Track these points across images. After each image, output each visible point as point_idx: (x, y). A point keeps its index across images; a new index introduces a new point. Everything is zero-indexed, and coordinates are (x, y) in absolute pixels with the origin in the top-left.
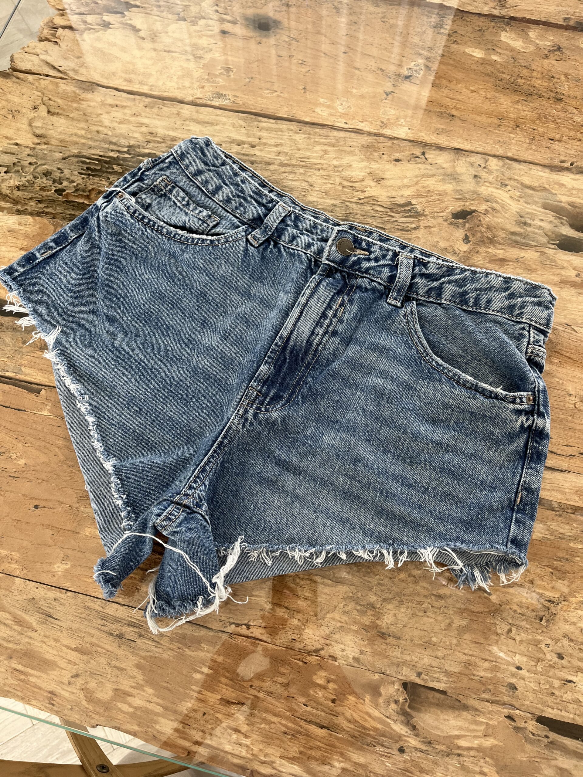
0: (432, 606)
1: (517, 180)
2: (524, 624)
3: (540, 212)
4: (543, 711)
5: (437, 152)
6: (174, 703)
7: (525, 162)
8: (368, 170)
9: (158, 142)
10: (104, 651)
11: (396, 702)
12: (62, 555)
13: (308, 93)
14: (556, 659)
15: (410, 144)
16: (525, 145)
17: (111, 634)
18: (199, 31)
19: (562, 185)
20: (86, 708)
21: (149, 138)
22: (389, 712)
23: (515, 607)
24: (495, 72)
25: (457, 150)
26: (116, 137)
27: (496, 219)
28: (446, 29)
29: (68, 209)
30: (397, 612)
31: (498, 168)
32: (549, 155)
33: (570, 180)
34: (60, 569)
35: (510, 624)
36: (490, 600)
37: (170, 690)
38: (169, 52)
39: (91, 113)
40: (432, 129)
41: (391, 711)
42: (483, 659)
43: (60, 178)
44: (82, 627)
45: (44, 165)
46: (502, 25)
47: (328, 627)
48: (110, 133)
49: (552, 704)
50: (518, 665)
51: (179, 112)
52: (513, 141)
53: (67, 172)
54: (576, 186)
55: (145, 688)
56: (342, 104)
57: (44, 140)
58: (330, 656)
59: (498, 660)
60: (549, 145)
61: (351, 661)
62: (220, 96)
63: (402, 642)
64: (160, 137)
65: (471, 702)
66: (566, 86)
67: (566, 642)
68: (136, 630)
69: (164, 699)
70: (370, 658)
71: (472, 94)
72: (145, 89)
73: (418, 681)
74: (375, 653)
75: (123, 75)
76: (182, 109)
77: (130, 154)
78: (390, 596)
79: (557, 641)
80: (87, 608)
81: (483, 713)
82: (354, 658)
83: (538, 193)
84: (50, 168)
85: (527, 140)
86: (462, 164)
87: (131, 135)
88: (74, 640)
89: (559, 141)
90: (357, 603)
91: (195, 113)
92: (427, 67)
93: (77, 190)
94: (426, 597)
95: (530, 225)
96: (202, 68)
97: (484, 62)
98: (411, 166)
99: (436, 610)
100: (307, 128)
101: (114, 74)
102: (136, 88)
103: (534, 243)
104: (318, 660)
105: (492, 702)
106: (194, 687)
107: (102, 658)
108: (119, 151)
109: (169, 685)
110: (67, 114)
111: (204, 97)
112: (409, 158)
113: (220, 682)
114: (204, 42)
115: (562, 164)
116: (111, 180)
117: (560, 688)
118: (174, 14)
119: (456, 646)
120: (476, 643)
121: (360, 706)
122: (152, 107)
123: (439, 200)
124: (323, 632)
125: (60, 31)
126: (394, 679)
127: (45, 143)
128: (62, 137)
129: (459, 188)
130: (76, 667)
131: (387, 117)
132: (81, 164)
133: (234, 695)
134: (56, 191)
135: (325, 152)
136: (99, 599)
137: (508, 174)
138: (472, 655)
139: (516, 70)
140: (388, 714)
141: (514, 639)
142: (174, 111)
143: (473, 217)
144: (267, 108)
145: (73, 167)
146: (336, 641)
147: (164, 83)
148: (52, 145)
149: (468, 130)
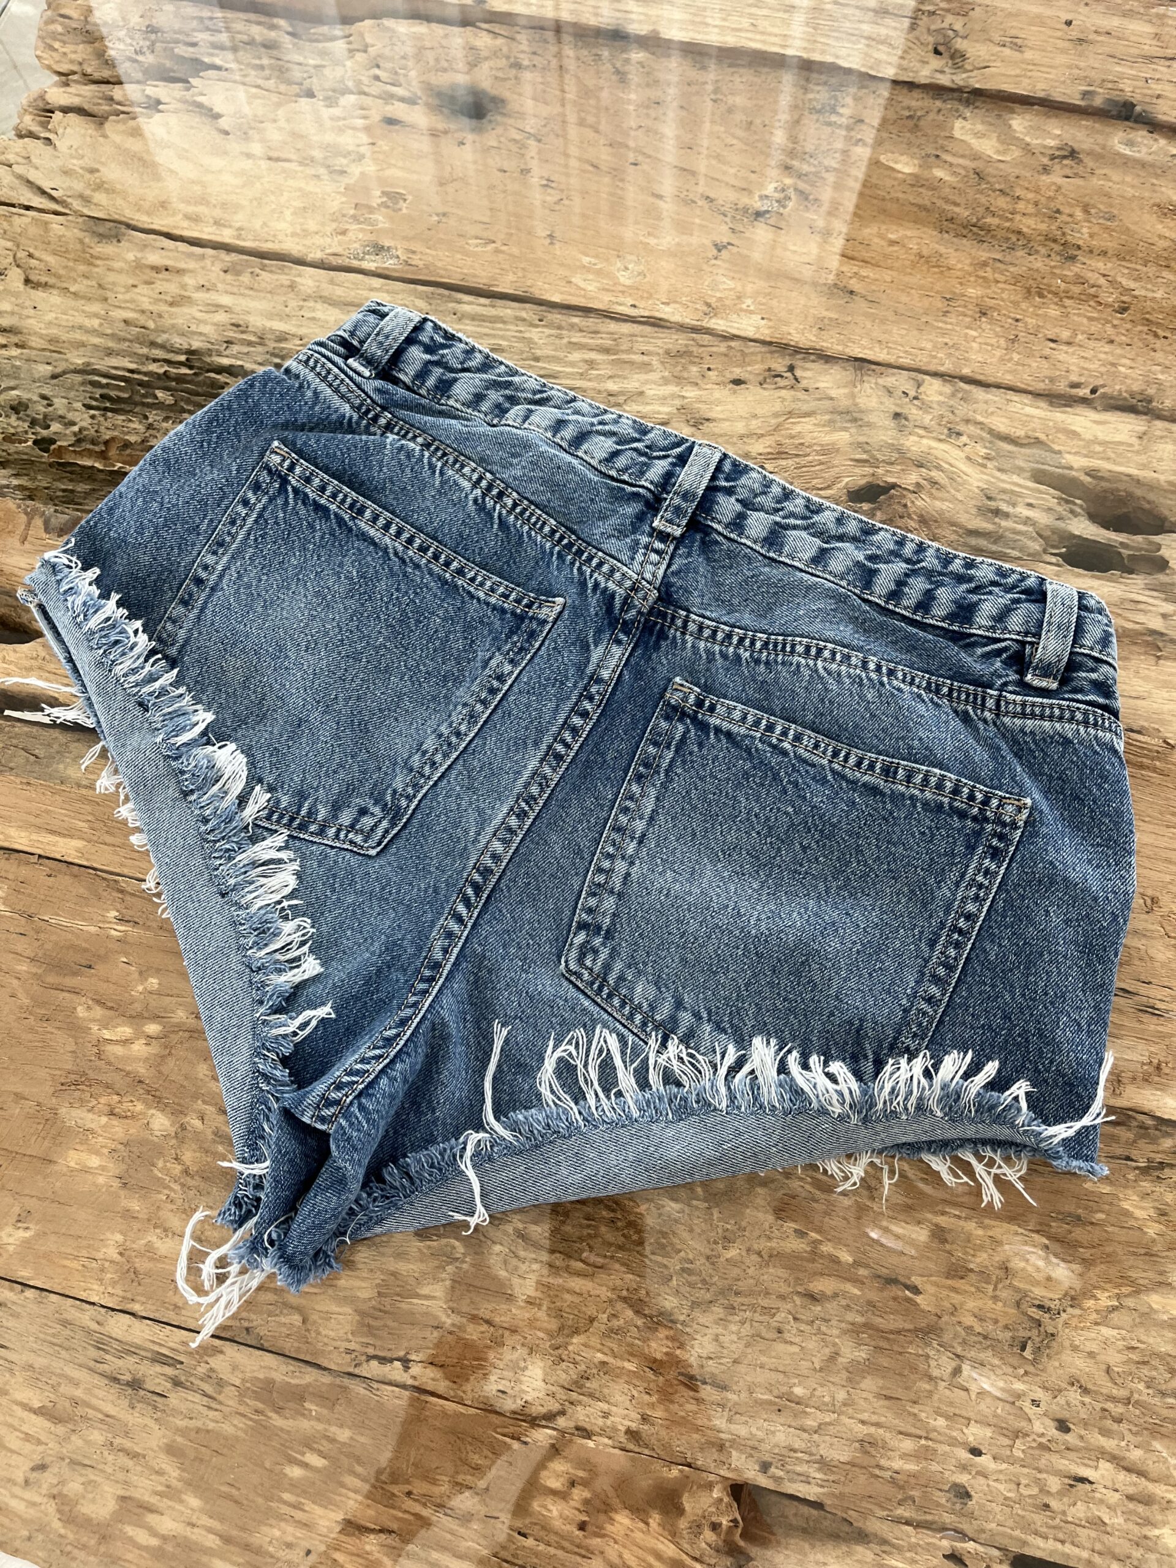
0: (795, 1319)
1: (981, 423)
2: (987, 1356)
3: (1027, 488)
4: (1025, 1543)
5: (818, 366)
6: (243, 1529)
7: (998, 386)
8: (678, 402)
9: (250, 344)
10: (100, 1416)
11: (715, 1527)
12: (16, 1210)
13: (558, 245)
14: (1053, 1432)
15: (764, 349)
16: (998, 353)
17: (115, 1380)
18: (339, 119)
19: (1074, 434)
20: (61, 1536)
21: (231, 334)
22: (700, 1549)
23: (969, 1320)
24: (940, 203)
25: (861, 363)
26: (164, 332)
27: (938, 504)
28: (841, 115)
29: (59, 480)
30: (720, 1330)
31: (941, 398)
32: (1047, 373)
33: (1089, 424)
34: (11, 1240)
35: (958, 1356)
36: (916, 1304)
37: (236, 1502)
38: (278, 160)
39: (114, 284)
40: (810, 319)
41: (703, 1545)
42: (901, 1433)
43: (45, 416)
44: (54, 1364)
45: (13, 389)
46: (956, 105)
47: (575, 1363)
48: (151, 325)
49: (1044, 1530)
50: (974, 1444)
51: (293, 282)
52: (974, 345)
53: (59, 403)
54: (1101, 436)
55: (184, 1497)
56: (627, 268)
57: (15, 339)
58: (578, 1428)
59: (933, 1435)
60: (1047, 352)
61: (623, 1438)
62: (379, 249)
63: (730, 1395)
64: (255, 334)
65: (874, 1526)
66: (1085, 230)
67: (1074, 1395)
68: (169, 1371)
69: (222, 1519)
70: (663, 1433)
71: (891, 249)
72: (226, 236)
73: (763, 1481)
74: (674, 1422)
75: (182, 206)
76: (300, 275)
77: (191, 368)
78: (708, 1296)
79: (1056, 1392)
80: (65, 1323)
81: (899, 1549)
82: (629, 1432)
83: (1023, 450)
84: (25, 396)
85: (1002, 342)
86: (869, 391)
87: (193, 328)
88: (38, 1391)
89: (1069, 343)
90: (637, 1312)
91: (324, 285)
92: (801, 193)
93: (79, 441)
94: (782, 1297)
95: (1007, 515)
96: (344, 194)
97: (917, 182)
98: (766, 393)
99: (803, 1327)
100: (556, 317)
101: (164, 205)
102: (206, 232)
103: (1015, 553)
104: (551, 1437)
105: (918, 1525)
106: (286, 1496)
107: (96, 1432)
108: (168, 362)
109: (234, 1491)
110: (65, 285)
111: (346, 253)
112: (761, 378)
113: (343, 1485)
114: (348, 141)
115: (1074, 391)
116: (150, 420)
117: (1061, 1494)
118: (290, 83)
119: (845, 1405)
120: (888, 1398)
121: (638, 1535)
122: (238, 273)
123: (822, 463)
124: (564, 1376)
125: (58, 116)
126: (712, 1477)
127: (17, 345)
128: (54, 331)
129: (862, 439)
130: (41, 1448)
131: (718, 295)
132: (89, 388)
133: (371, 1512)
134: (35, 442)
135: (591, 364)
136: (93, 1304)
137: (963, 410)
138: (877, 1425)
139: (983, 200)
140: (697, 1554)
141: (967, 1390)
142: (284, 279)
143: (891, 497)
144: (475, 276)
145: (72, 394)
146: (591, 1395)
147: (265, 224)
148: (31, 348)
149: (883, 321)
